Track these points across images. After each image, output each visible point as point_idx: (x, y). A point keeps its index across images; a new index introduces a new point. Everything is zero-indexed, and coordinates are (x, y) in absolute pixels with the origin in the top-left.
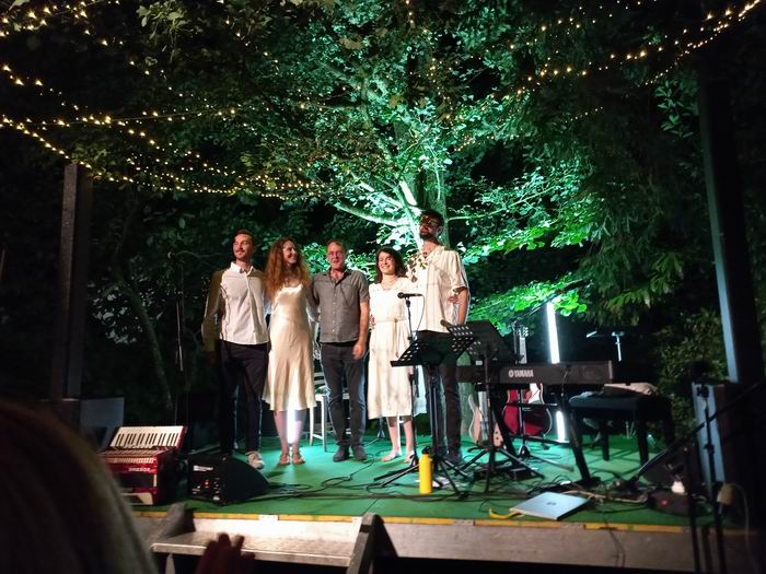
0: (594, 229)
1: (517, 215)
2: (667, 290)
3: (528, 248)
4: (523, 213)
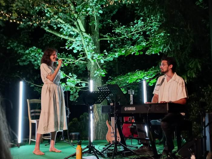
0: (164, 47)
1: (131, 39)
3: (136, 54)
4: (134, 38)
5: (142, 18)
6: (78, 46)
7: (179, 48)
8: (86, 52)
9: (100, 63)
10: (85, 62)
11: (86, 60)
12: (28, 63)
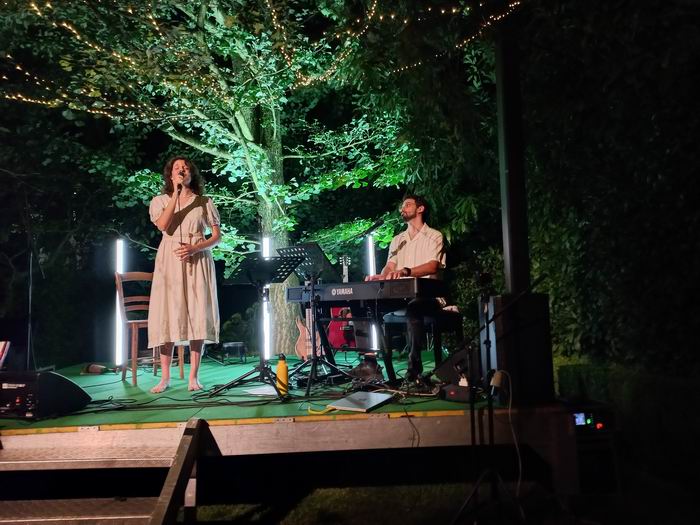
0: (409, 173)
1: (345, 159)
2: (464, 229)
3: (354, 187)
4: (351, 157)
5: (365, 116)
6: (239, 168)
7: (436, 177)
8: (255, 181)
9: (284, 205)
10: (254, 203)
11: (255, 197)
12: (136, 202)
